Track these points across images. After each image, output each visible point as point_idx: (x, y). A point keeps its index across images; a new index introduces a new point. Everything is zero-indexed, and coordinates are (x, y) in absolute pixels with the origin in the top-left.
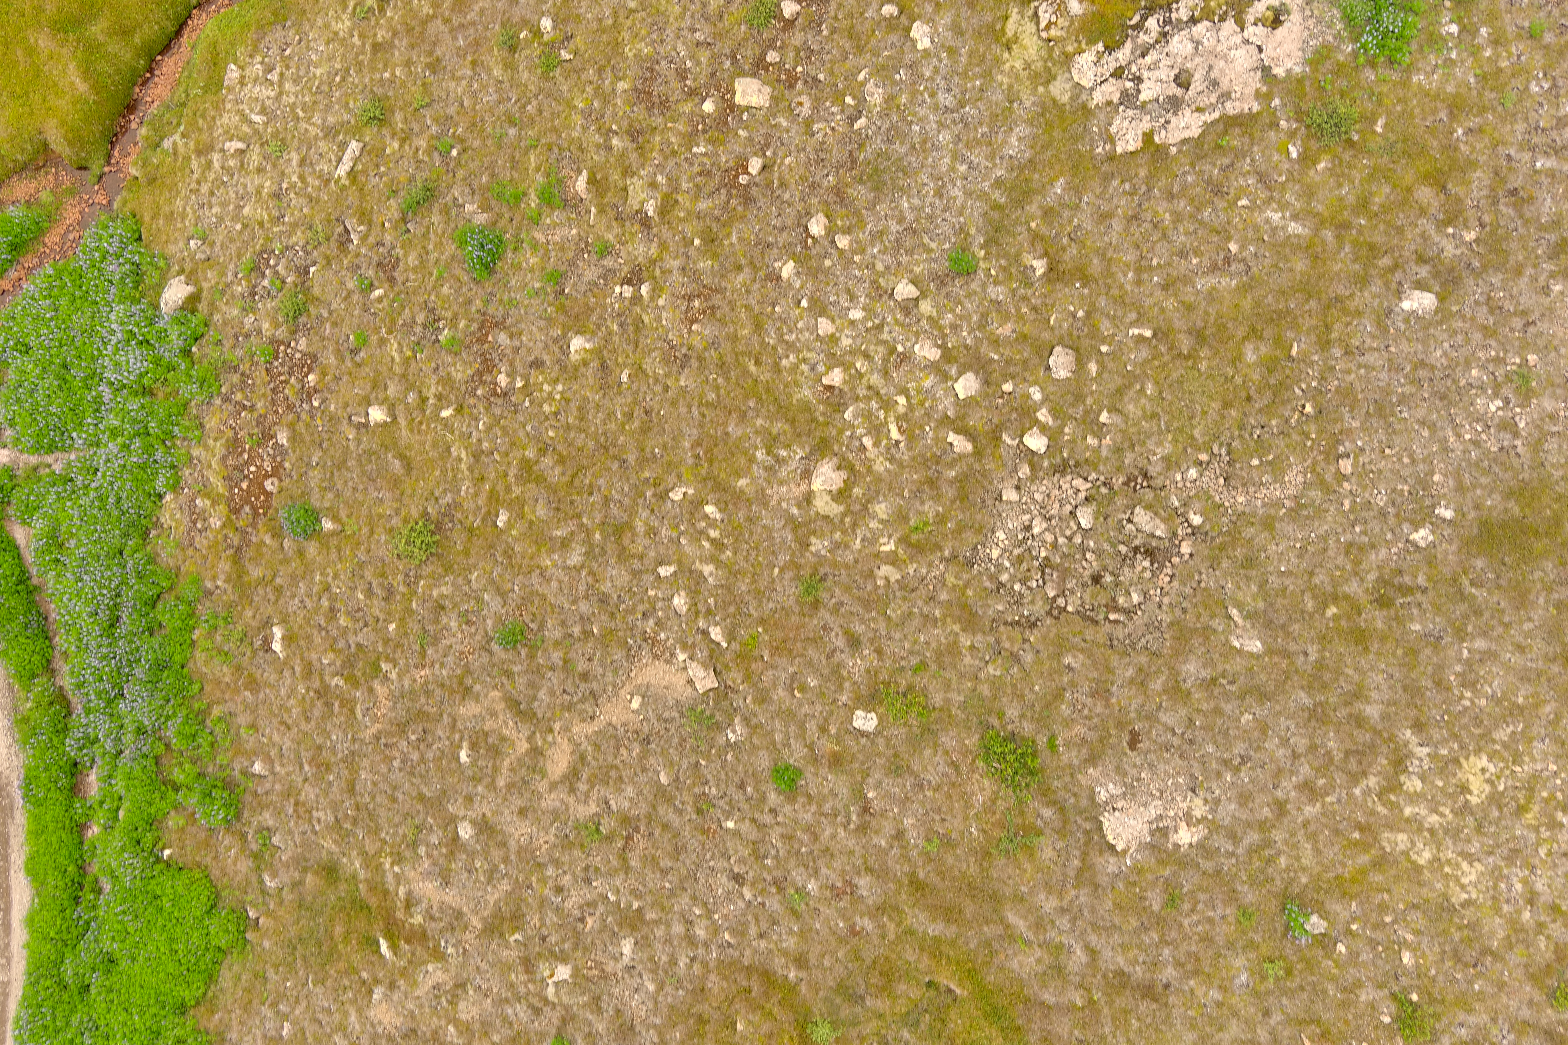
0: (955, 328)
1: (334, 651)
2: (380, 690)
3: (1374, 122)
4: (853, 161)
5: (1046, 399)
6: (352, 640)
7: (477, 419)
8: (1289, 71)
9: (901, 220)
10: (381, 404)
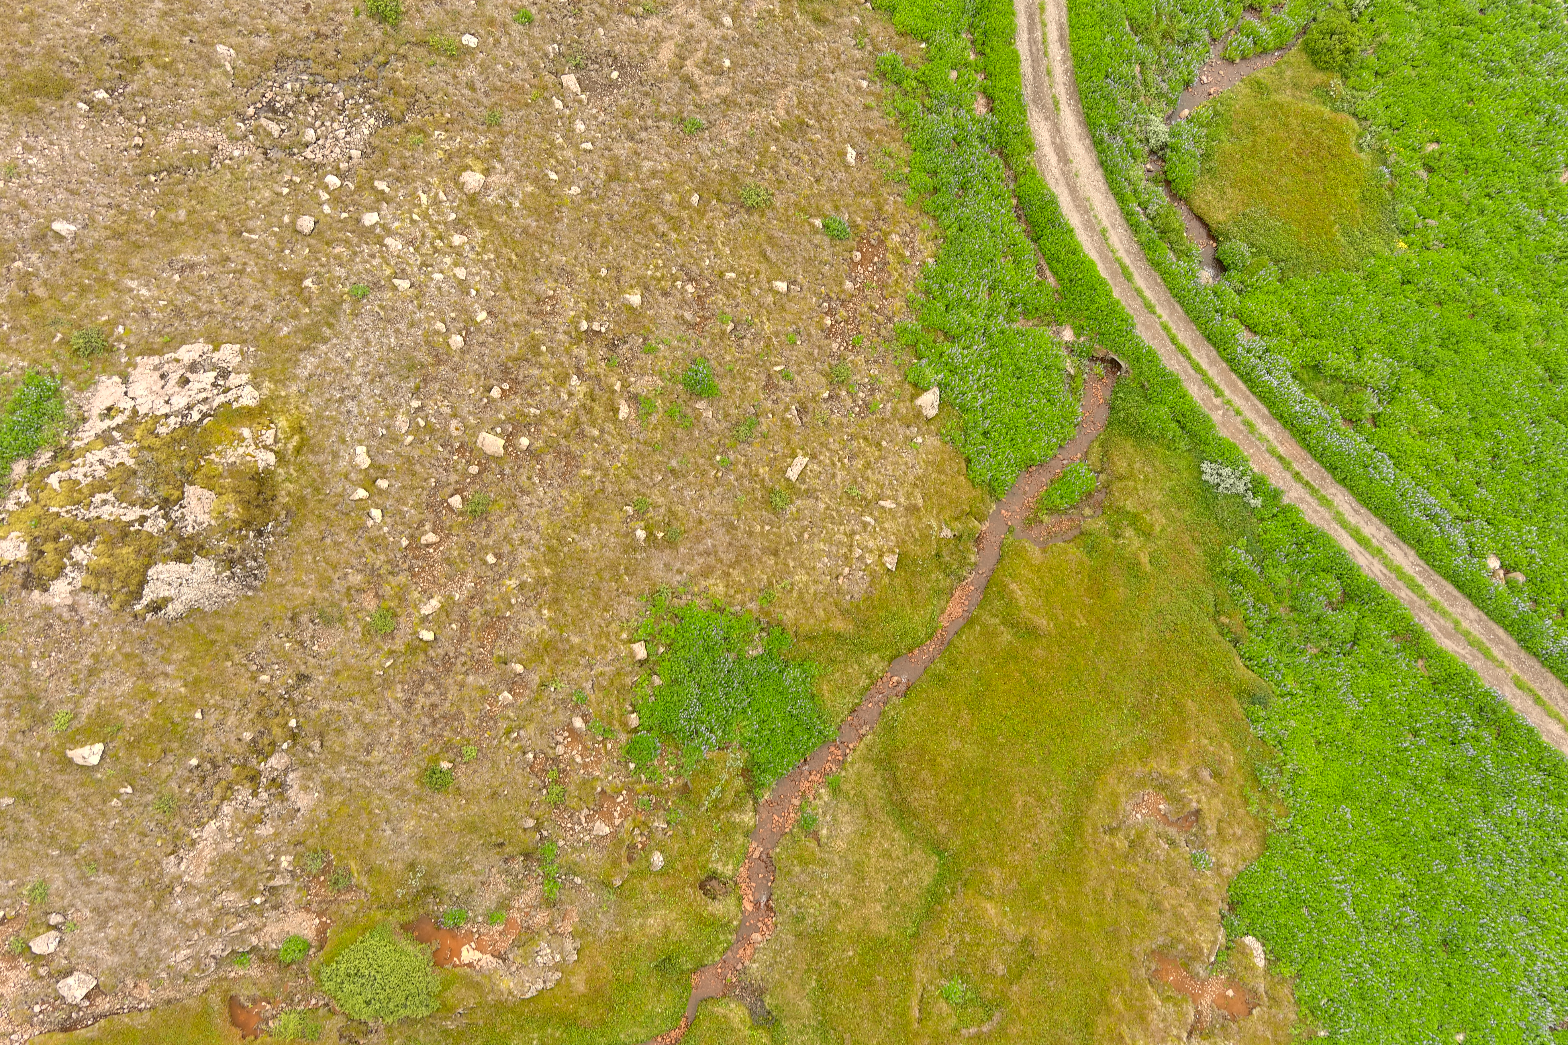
0: (373, 256)
1: (812, 140)
2: (782, 113)
3: (61, 339)
4: (425, 380)
5: (321, 204)
6: (800, 146)
7: (710, 267)
8: (110, 378)
9: (397, 331)
10: (778, 292)
